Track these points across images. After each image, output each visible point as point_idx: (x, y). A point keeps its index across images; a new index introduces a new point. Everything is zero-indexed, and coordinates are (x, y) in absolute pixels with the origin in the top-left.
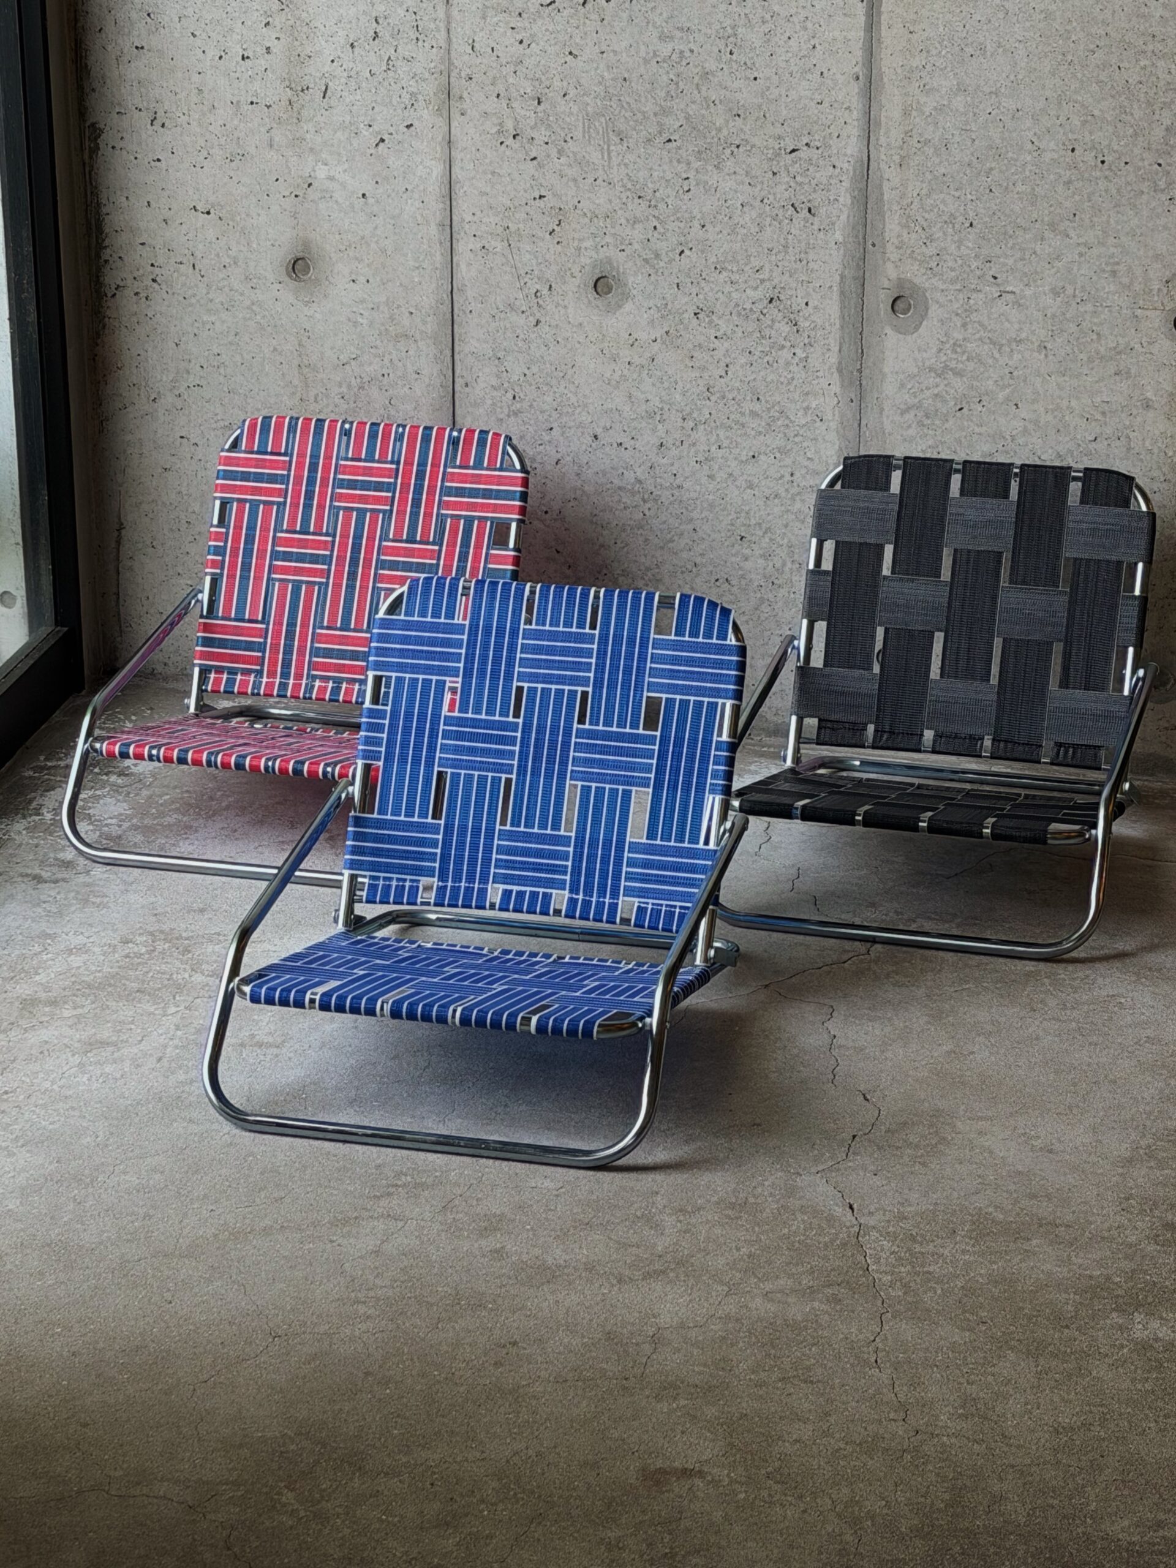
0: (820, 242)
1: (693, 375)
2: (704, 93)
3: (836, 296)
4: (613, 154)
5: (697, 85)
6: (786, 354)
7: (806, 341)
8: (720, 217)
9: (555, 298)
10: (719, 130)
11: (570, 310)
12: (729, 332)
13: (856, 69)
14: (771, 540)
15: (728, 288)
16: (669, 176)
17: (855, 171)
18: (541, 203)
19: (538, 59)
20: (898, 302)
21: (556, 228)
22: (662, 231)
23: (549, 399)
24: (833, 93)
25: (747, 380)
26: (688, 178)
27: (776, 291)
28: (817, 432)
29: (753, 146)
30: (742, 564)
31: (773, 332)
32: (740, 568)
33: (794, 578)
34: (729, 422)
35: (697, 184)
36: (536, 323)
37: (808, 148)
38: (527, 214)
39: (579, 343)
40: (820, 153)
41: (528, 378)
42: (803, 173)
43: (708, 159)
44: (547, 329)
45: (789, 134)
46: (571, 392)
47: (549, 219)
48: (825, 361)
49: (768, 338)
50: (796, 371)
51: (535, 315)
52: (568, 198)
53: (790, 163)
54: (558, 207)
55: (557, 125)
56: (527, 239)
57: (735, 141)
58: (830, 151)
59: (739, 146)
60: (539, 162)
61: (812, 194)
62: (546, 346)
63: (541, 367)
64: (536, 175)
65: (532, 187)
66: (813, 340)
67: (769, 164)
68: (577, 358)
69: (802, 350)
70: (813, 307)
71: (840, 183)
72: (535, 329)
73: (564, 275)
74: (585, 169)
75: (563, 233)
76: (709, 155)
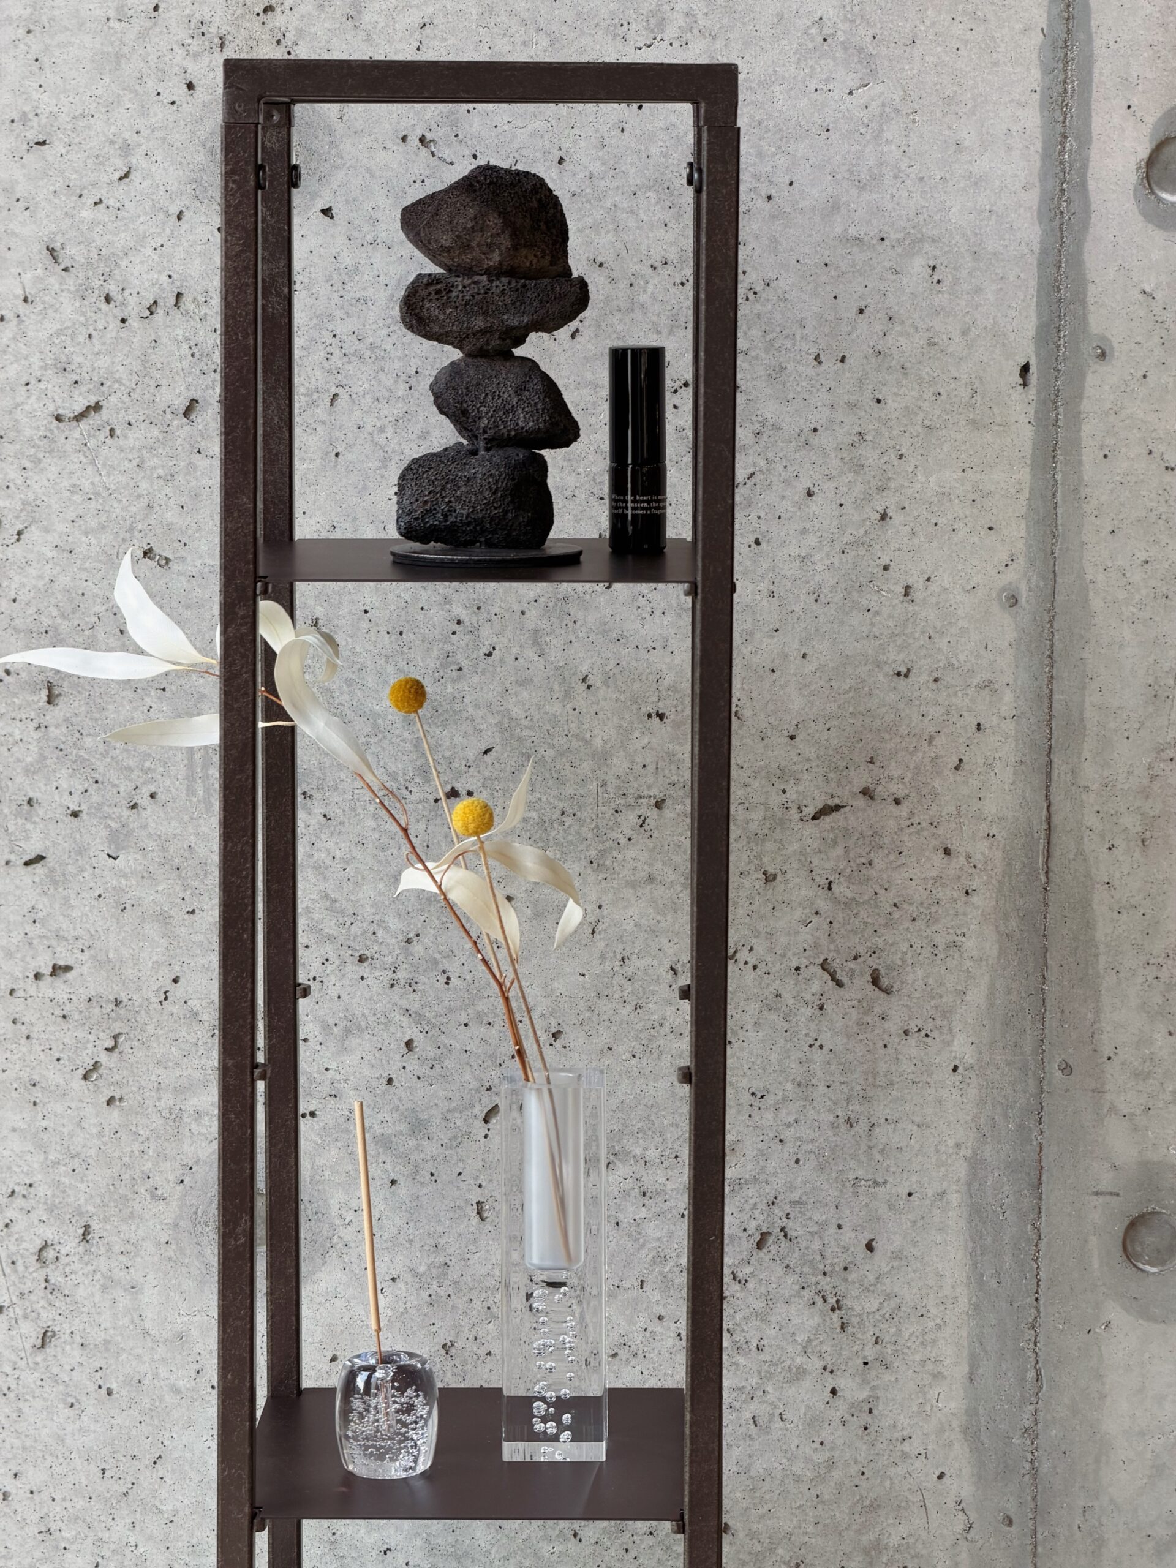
0: (907, 1067)
2: (555, 654)
3: (955, 1218)
5: (536, 631)
6: (808, 1394)
7: (870, 1353)
8: (606, 1007)
9: (102, 1263)
10: (603, 758)
11: (150, 1296)
12: (638, 1337)
13: (1010, 576)
15: (631, 1211)
17: (1009, 862)
18: (58, 989)
19: (48, 571)
20: (1143, 1230)
21: (103, 1058)
22: (432, 1052)
24: (942, 643)
27: (776, 1210)
31: (773, 1331)
36: (40, 1341)
37: (870, 802)
38: (14, 1022)
39: (176, 1391)
40: (905, 814)
41: (15, 1505)
42: (856, 873)
43: (571, 843)
44: (75, 1355)
45: (814, 764)
46: (150, 1538)
47: (81, 1034)
48: (928, 1408)
49: (755, 1350)
50: (840, 1442)
51: (39, 1314)
52: (140, 971)
53: (815, 845)
54: (112, 998)
55: (108, 760)
56: (14, 1094)
57: (649, 787)
58: (934, 808)
59: (663, 801)
60: (52, 870)
61: (881, 931)
62: (72, 1405)
63: (57, 1469)
64: (41, 907)
65: (30, 944)
66: (890, 1349)
67: (752, 850)
68: (167, 1435)
69: (858, 1379)
70: (889, 1254)
71: (964, 898)
72: (39, 1359)
73: (130, 1196)
74: (196, 884)
75: (125, 1073)
76: (572, 831)
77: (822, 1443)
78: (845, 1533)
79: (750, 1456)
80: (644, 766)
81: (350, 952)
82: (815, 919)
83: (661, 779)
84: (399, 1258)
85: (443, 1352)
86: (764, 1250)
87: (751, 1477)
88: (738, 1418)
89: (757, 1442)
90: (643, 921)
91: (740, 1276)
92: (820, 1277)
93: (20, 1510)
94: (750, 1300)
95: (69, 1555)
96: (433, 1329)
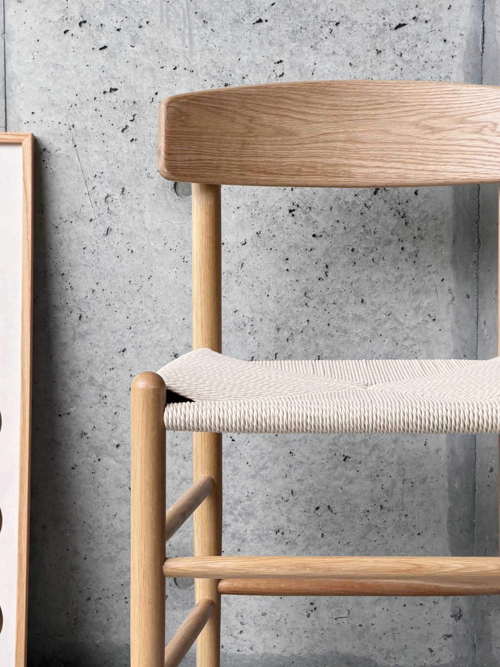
1: (288, 280)
4: (195, 38)
6: (393, 249)
7: (416, 234)
9: (129, 202)
10: (316, 7)
11: (147, 215)
12: (329, 229)
14: (379, 458)
16: (259, 59)
17: (468, 45)
18: (112, 97)
21: (129, 124)
23: (122, 317)
25: (349, 281)
26: (281, 61)
28: (430, 333)
29: (355, 22)
30: (346, 488)
31: (379, 226)
32: (344, 493)
33: (405, 500)
34: (331, 330)
35: (292, 67)
36: (106, 232)
37: (416, 23)
38: (96, 110)
39: (157, 251)
40: (429, 27)
41: (97, 295)
42: (411, 50)
43: (304, 39)
44: (119, 238)
45: (395, 8)
46: (147, 307)
47: (121, 115)
48: (438, 254)
49: (373, 233)
50: (405, 268)
51: (106, 222)
52: (143, 90)
53: (396, 39)
54: (132, 101)
55: (131, 9)
56: (96, 138)
57: (334, 18)
58: (440, 24)
59: (339, 23)
60: (110, 52)
61: (421, 72)
62: (118, 257)
63: (112, 281)
64: (105, 66)
65: (102, 80)
66: (423, 232)
67: (372, 41)
68: (154, 268)
69: (411, 244)
70: (423, 196)
71: (451, 59)
72: (106, 239)
73: (140, 177)
74: (164, 56)
75: (137, 130)
76: (305, 35)
77: (398, 268)
78: (407, 302)
79: (371, 274)
80: (332, 10)
81: (222, 82)
82: (396, 68)
83: (338, 14)
84: (240, 200)
85: (257, 235)
86: (377, 195)
87: (372, 282)
88: (367, 259)
89: (374, 268)
90: (332, 69)
91: (368, 205)
92: (398, 205)
93: (99, 297)
94: (372, 214)
95: (117, 314)
96: (253, 227)
